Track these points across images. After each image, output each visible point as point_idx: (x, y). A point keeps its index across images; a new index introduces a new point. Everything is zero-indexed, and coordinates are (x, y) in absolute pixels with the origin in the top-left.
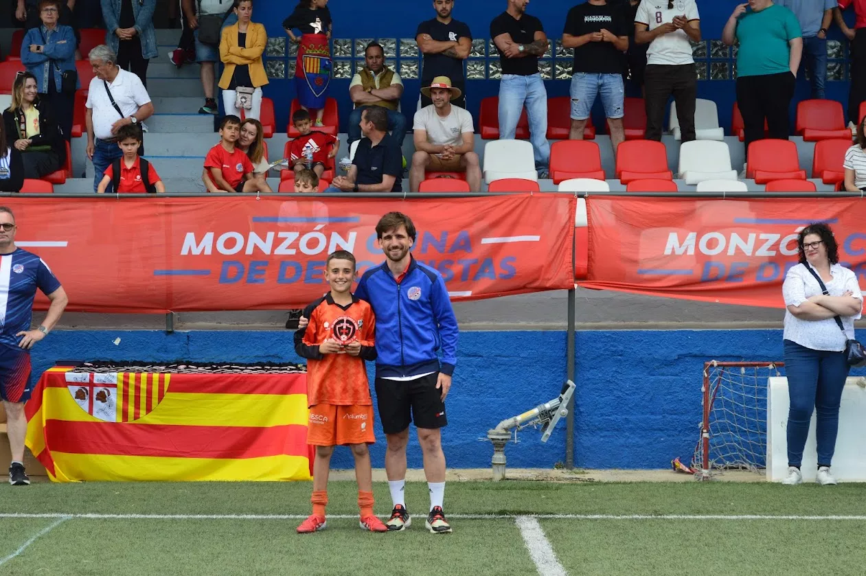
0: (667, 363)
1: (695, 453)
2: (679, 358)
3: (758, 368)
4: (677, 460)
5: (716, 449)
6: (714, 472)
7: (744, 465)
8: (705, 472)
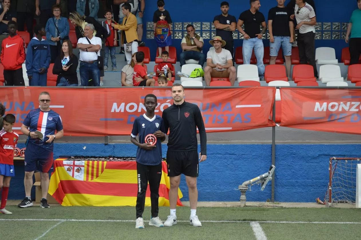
0: (314, 158)
1: (326, 196)
2: (319, 156)
3: (352, 160)
4: (318, 198)
5: (334, 194)
6: (334, 204)
7: (346, 201)
8: (330, 204)
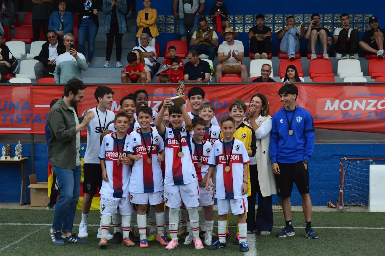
0: (326, 159)
2: (331, 156)
3: (365, 161)
4: (330, 202)
6: (345, 207)
7: (360, 205)
8: (341, 208)
